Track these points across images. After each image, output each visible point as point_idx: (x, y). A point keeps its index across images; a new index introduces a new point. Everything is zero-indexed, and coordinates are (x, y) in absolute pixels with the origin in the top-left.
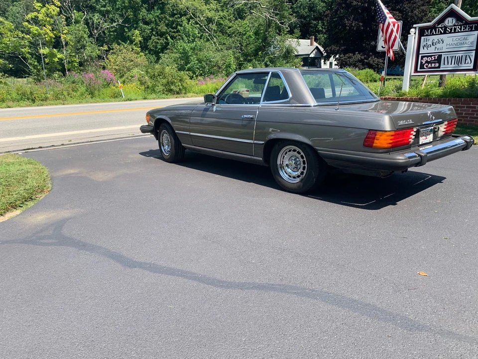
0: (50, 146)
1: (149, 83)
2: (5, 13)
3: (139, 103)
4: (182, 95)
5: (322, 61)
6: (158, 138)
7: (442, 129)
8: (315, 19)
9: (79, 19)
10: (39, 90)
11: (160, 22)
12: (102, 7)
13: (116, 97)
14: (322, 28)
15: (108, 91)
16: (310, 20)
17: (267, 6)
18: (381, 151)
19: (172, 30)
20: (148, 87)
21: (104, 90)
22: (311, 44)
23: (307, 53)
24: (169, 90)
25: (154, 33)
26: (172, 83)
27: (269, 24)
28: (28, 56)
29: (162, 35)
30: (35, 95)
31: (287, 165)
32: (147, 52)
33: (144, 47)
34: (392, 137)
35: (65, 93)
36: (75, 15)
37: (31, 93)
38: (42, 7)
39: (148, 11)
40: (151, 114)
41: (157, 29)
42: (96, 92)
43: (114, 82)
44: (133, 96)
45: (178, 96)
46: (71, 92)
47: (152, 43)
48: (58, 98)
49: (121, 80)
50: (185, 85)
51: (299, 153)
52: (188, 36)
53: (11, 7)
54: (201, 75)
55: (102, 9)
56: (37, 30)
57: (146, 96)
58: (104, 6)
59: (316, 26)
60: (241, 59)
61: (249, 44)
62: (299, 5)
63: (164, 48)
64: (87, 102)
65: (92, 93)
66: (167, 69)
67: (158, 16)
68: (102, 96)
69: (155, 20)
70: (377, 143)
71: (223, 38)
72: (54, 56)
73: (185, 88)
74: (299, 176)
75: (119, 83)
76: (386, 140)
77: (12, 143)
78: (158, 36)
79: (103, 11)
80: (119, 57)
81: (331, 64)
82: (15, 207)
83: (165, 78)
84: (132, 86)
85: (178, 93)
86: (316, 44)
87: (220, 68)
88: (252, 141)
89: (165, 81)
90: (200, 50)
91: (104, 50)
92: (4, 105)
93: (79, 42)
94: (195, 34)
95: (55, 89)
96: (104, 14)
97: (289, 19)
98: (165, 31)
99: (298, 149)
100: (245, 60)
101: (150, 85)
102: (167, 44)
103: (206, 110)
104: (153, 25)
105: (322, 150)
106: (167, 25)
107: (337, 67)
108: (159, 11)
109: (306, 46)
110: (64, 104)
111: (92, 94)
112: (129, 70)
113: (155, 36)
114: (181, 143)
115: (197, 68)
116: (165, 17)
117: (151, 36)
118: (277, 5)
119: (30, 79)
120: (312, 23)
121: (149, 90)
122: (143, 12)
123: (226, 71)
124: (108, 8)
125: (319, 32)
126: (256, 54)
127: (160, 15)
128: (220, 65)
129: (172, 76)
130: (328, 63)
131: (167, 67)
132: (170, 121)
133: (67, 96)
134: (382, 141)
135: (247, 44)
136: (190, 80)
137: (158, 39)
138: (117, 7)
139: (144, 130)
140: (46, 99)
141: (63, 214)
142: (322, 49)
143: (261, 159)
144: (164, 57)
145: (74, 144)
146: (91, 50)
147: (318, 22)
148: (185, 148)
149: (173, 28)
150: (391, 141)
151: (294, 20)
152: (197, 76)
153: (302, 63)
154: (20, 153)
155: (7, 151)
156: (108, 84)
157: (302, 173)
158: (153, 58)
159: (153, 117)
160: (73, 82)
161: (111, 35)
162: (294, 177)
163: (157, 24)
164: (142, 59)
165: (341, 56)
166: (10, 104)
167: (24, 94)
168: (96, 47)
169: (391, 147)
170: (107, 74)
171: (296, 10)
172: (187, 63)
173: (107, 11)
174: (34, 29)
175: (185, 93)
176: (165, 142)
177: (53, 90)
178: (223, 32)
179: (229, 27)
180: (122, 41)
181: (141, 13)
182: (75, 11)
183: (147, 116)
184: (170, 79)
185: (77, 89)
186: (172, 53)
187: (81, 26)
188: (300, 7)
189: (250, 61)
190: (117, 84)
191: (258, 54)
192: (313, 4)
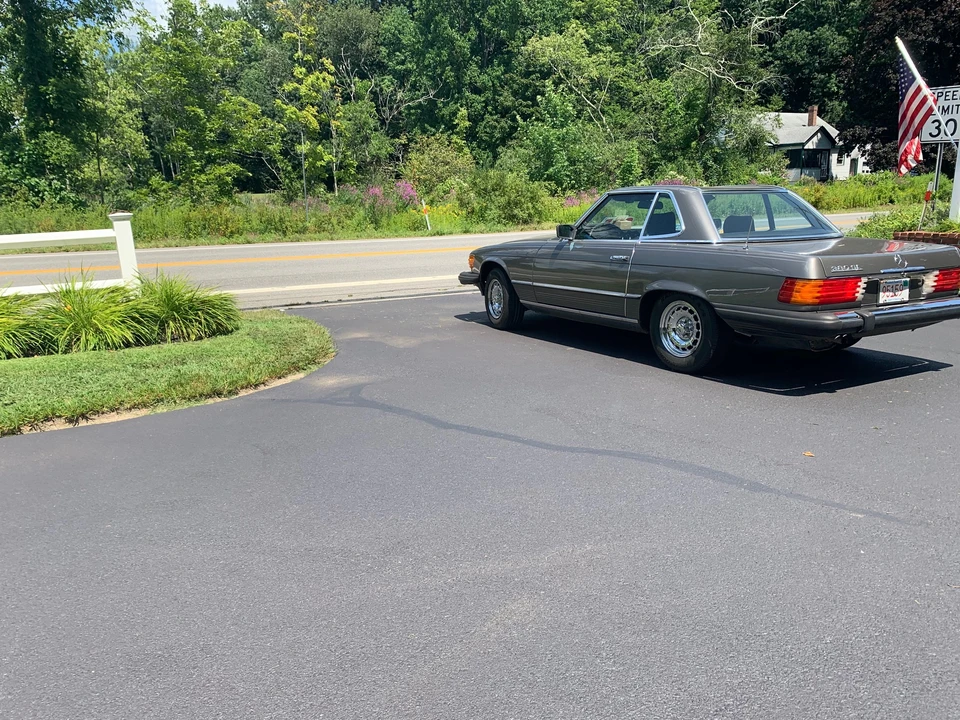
0: (322, 303)
1: (475, 205)
2: (235, 81)
3: (457, 239)
4: (533, 226)
5: (834, 157)
6: (484, 292)
7: (930, 282)
8: (823, 70)
9: (363, 91)
10: (293, 214)
11: (503, 87)
12: (398, 64)
13: (418, 228)
14: (839, 87)
15: (404, 218)
16: (811, 72)
17: (713, 52)
18: (804, 308)
19: (525, 103)
20: (473, 212)
21: (396, 217)
22: (811, 123)
23: (799, 142)
24: (511, 217)
25: (490, 108)
26: (516, 204)
27: (715, 86)
28: (279, 157)
29: (505, 112)
30: (287, 223)
31: (674, 330)
32: (474, 144)
33: (471, 135)
34: (820, 289)
35: (334, 221)
36: (357, 85)
37: (281, 220)
38: (306, 75)
39: (481, 67)
40: (476, 255)
41: (496, 101)
42: (384, 221)
43: (416, 202)
44: (445, 227)
45: (526, 227)
46: (343, 218)
47: (485, 127)
48: (323, 229)
49: (427, 198)
50: (538, 205)
51: (691, 312)
52: (554, 115)
53: (247, 70)
54: (573, 187)
55: (399, 67)
56: (294, 113)
57: (468, 227)
58: (403, 63)
59: (824, 83)
60: (655, 156)
61: (673, 126)
62: (788, 43)
63: (508, 136)
64: (369, 237)
65: (376, 220)
66: (510, 177)
67: (498, 77)
68: (393, 227)
69: (493, 85)
70: (797, 297)
71: (622, 116)
72: (319, 157)
73: (540, 213)
74: (690, 347)
75: (424, 203)
76: (811, 292)
77: (269, 294)
78: (496, 114)
79: (400, 71)
80: (426, 156)
81: (854, 162)
82: (298, 369)
83: (505, 194)
84: (445, 209)
85: (525, 222)
86: (820, 122)
87: (610, 173)
88: (623, 295)
89: (503, 200)
90: (575, 141)
91: (401, 144)
92: (241, 239)
93: (359, 132)
94: (567, 111)
95: (319, 214)
96: (401, 78)
97: (759, 76)
98: (510, 104)
99: (691, 307)
100: (664, 157)
101: (477, 209)
102: (514, 129)
103: (560, 247)
104: (489, 94)
105: (722, 308)
106: (515, 94)
107: (867, 168)
108: (502, 68)
109: (798, 125)
110: (332, 239)
111: (376, 223)
112: (441, 179)
113: (491, 114)
114: (518, 299)
115: (567, 176)
116: (511, 78)
117: (484, 114)
118: (734, 50)
119: (274, 195)
120: (815, 79)
121: (476, 217)
122: (472, 72)
123: (623, 179)
124: (409, 65)
125: (831, 95)
126: (685, 146)
127: (503, 74)
128: (612, 168)
129: (518, 192)
130: (847, 161)
131: (510, 174)
132: (504, 266)
133: (336, 226)
134: (805, 294)
135: (669, 128)
136: (551, 198)
137: (496, 121)
138: (426, 63)
139: (464, 279)
140: (304, 230)
141: (358, 379)
142: (834, 132)
143: (636, 321)
144: (507, 156)
145: (357, 300)
146: (380, 144)
147: (829, 76)
148: (525, 308)
149: (525, 99)
150: (819, 295)
151: (768, 76)
152: (564, 190)
153: (788, 162)
154: (282, 309)
155: (262, 306)
156: (405, 206)
157: (695, 342)
158: (486, 155)
159: (480, 260)
160: (348, 202)
161: (410, 114)
162: (684, 349)
163: (495, 92)
164: (465, 160)
165: (876, 146)
166: (250, 237)
167: (269, 222)
168: (387, 141)
169: (819, 304)
170: (405, 187)
171: (780, 54)
172: (548, 165)
173: (405, 70)
174: (290, 109)
175: (538, 222)
176: (495, 297)
177: (315, 215)
178: (623, 103)
179: (636, 94)
180: (431, 126)
181: (469, 73)
182: (357, 79)
183: (471, 257)
184: (513, 196)
185: (352, 213)
186: (521, 146)
187: (366, 105)
188: (789, 47)
189: (672, 159)
190: (419, 207)
191: (689, 146)
192: (820, 39)
